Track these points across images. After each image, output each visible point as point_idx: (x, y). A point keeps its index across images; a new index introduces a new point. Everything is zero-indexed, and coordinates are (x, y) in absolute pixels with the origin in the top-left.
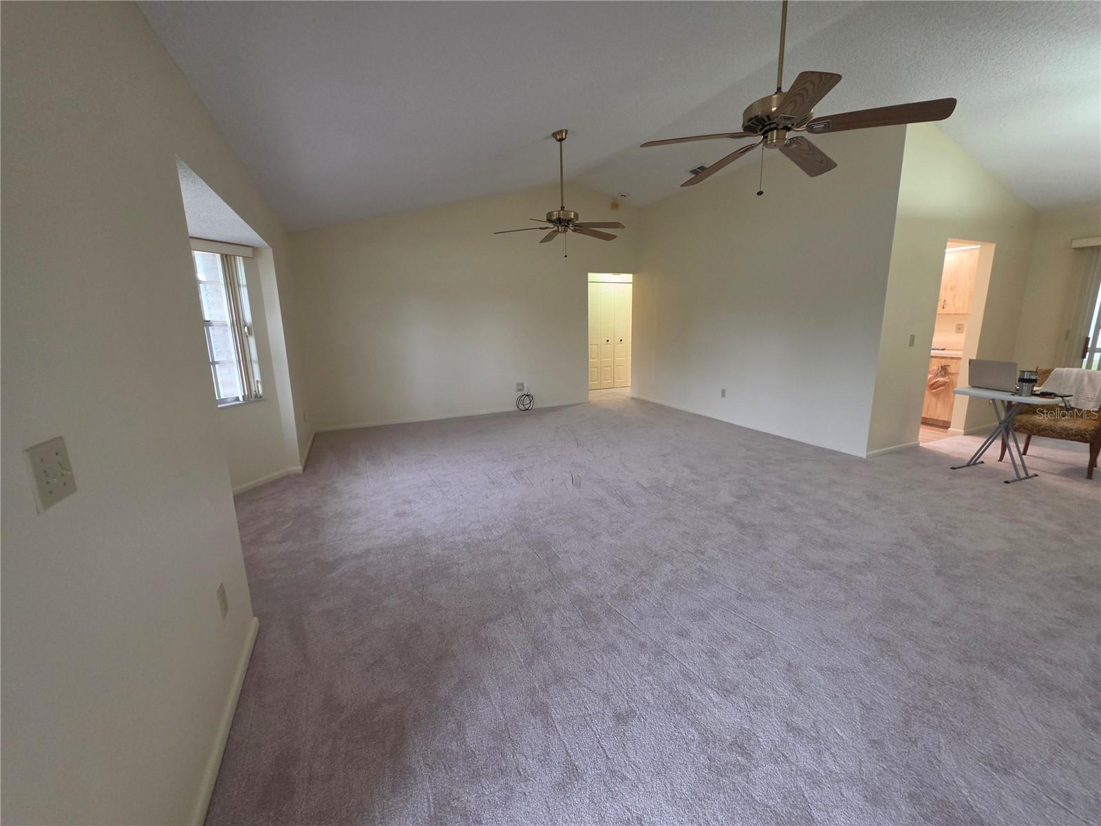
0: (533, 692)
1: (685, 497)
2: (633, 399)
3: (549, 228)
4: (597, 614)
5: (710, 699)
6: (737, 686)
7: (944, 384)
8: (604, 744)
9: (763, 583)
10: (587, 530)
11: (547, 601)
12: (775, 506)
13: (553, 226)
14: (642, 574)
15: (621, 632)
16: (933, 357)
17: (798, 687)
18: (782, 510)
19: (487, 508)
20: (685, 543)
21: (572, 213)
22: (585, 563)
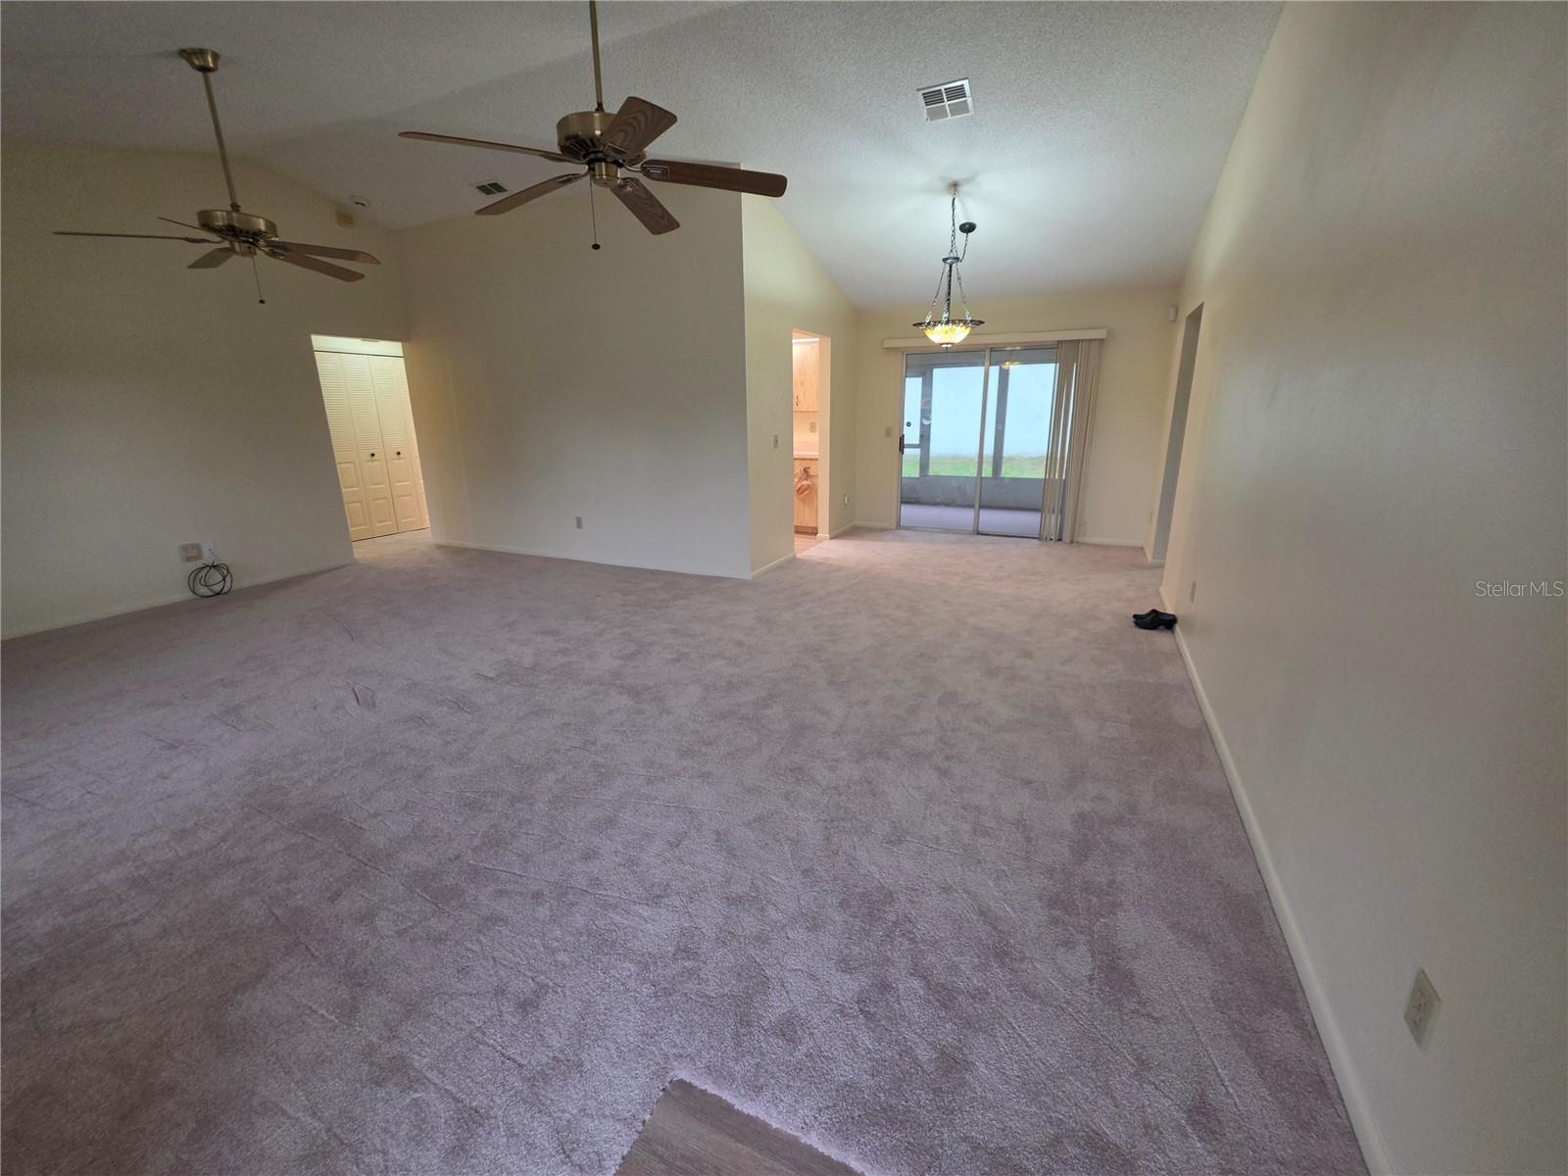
0: (370, 1051)
1: (553, 677)
2: (440, 547)
3: (208, 241)
4: (457, 884)
5: (641, 916)
6: (668, 885)
7: (808, 487)
8: (510, 1052)
9: (673, 754)
10: (406, 769)
11: (357, 905)
12: (669, 657)
13: (219, 239)
14: (514, 800)
15: (501, 893)
16: (796, 459)
17: (731, 853)
18: (678, 661)
19: (169, 796)
20: (567, 738)
21: (261, 221)
22: (416, 819)
